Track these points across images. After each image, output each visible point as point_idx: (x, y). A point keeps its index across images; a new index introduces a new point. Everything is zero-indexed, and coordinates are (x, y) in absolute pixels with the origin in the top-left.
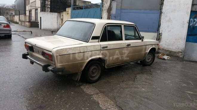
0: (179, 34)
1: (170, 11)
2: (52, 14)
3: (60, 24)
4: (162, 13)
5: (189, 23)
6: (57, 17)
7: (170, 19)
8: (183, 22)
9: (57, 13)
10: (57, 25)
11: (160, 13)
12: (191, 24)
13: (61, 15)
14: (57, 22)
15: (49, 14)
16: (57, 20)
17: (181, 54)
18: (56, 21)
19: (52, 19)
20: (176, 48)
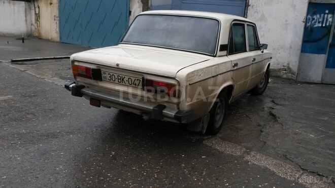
0: (278, 41)
1: (263, 4)
2: (14, 4)
3: (32, 25)
4: (249, 6)
5: (306, 22)
6: (26, 9)
7: (263, 16)
8: (286, 21)
9: (23, 2)
10: (25, 26)
11: (246, 6)
12: (308, 25)
13: (36, 5)
14: (26, 20)
15: (5, 4)
16: (26, 17)
17: (284, 72)
18: (24, 18)
19: (14, 13)
20: (275, 64)
